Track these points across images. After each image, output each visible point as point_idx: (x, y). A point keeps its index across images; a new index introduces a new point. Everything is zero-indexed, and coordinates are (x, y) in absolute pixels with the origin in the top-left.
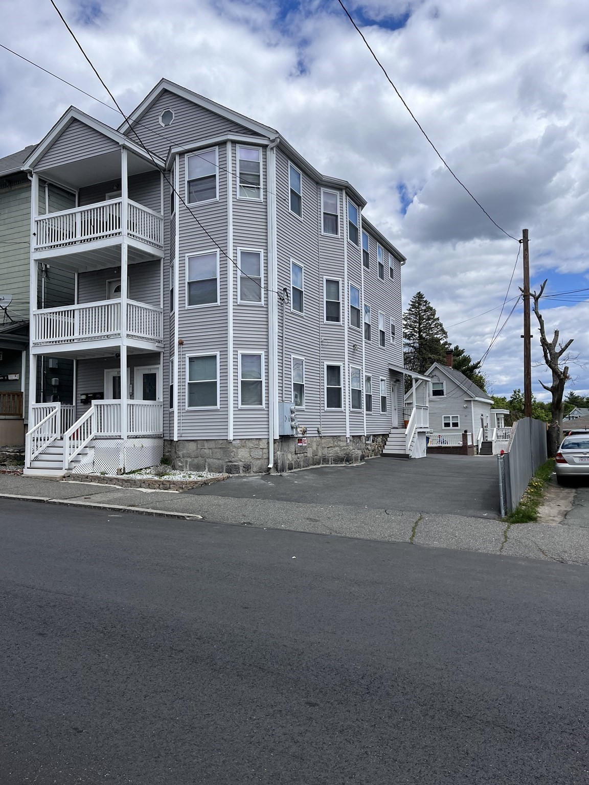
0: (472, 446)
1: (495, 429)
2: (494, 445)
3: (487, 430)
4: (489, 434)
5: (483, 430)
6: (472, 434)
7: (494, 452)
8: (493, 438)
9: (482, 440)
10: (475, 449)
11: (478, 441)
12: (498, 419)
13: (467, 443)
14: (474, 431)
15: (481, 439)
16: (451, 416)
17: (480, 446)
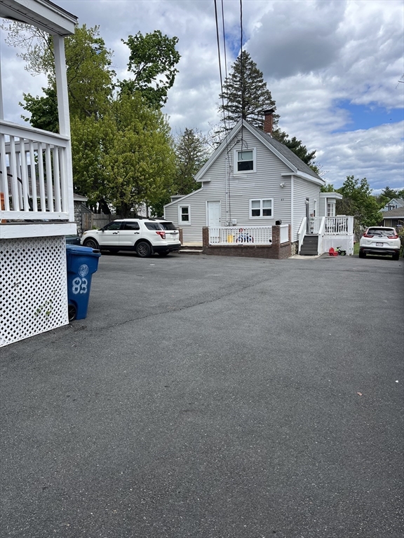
0: (288, 245)
1: (324, 218)
2: (320, 240)
3: (313, 220)
4: (315, 226)
5: (308, 220)
6: (290, 226)
7: (320, 250)
8: (319, 230)
9: (305, 234)
10: (293, 247)
11: (298, 235)
12: (329, 205)
13: (278, 241)
14: (292, 221)
15: (302, 231)
16: (261, 200)
17: (301, 243)
